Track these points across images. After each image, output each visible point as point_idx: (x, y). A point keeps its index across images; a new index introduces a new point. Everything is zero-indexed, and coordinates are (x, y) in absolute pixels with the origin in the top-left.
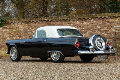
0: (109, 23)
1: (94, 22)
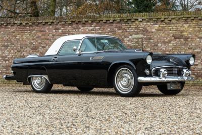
0: (121, 31)
1: (96, 28)
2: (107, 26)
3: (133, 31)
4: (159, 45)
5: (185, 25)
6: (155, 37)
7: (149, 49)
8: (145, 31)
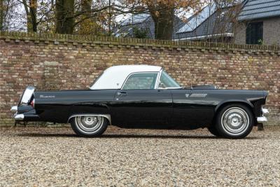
0: (29, 55)
2: (9, 46)
3: (45, 56)
4: (78, 76)
5: (110, 54)
6: (74, 65)
7: (65, 81)
8: (61, 57)
